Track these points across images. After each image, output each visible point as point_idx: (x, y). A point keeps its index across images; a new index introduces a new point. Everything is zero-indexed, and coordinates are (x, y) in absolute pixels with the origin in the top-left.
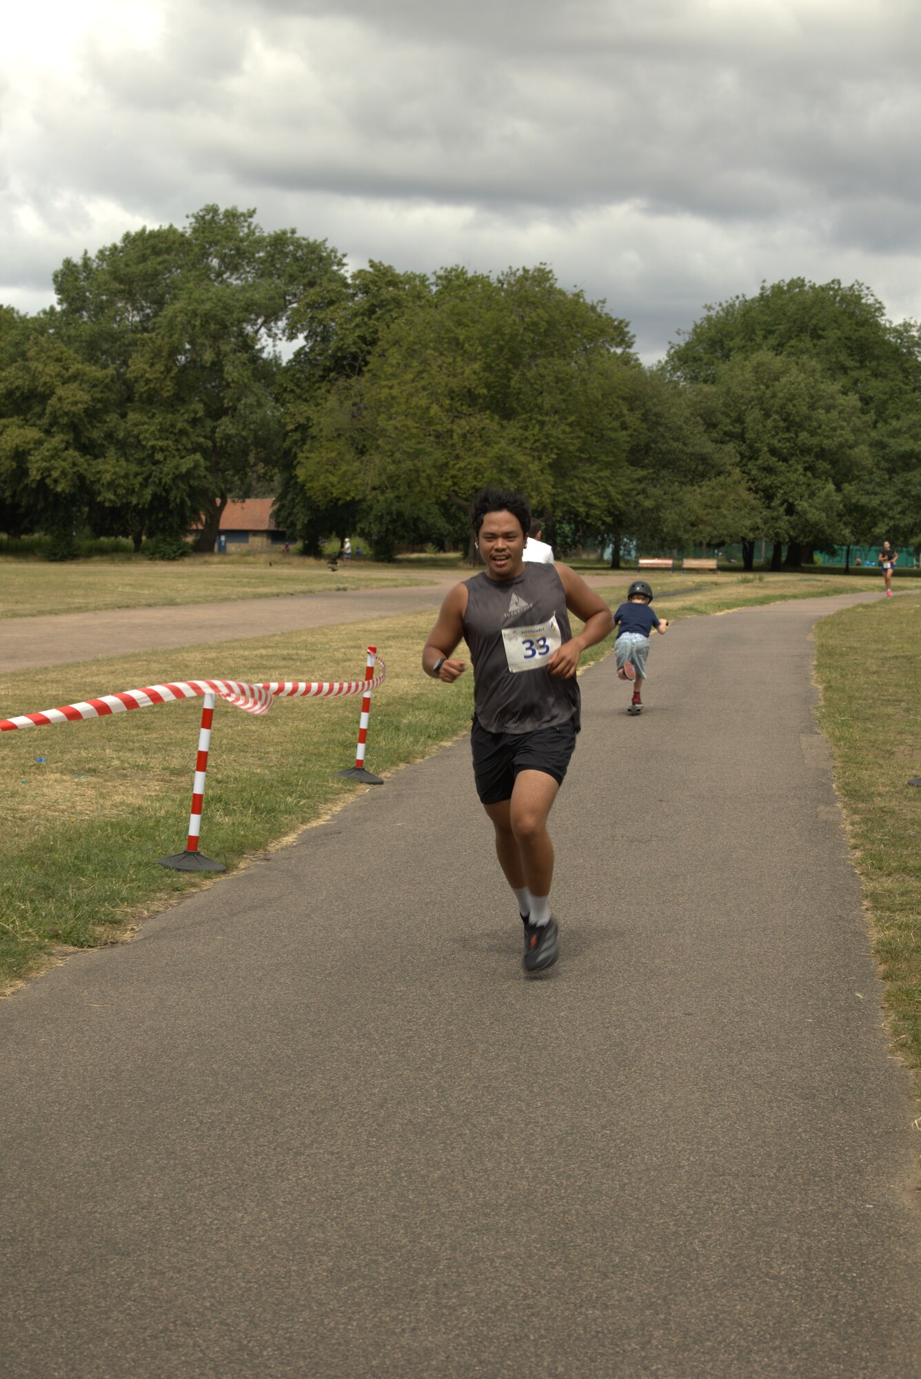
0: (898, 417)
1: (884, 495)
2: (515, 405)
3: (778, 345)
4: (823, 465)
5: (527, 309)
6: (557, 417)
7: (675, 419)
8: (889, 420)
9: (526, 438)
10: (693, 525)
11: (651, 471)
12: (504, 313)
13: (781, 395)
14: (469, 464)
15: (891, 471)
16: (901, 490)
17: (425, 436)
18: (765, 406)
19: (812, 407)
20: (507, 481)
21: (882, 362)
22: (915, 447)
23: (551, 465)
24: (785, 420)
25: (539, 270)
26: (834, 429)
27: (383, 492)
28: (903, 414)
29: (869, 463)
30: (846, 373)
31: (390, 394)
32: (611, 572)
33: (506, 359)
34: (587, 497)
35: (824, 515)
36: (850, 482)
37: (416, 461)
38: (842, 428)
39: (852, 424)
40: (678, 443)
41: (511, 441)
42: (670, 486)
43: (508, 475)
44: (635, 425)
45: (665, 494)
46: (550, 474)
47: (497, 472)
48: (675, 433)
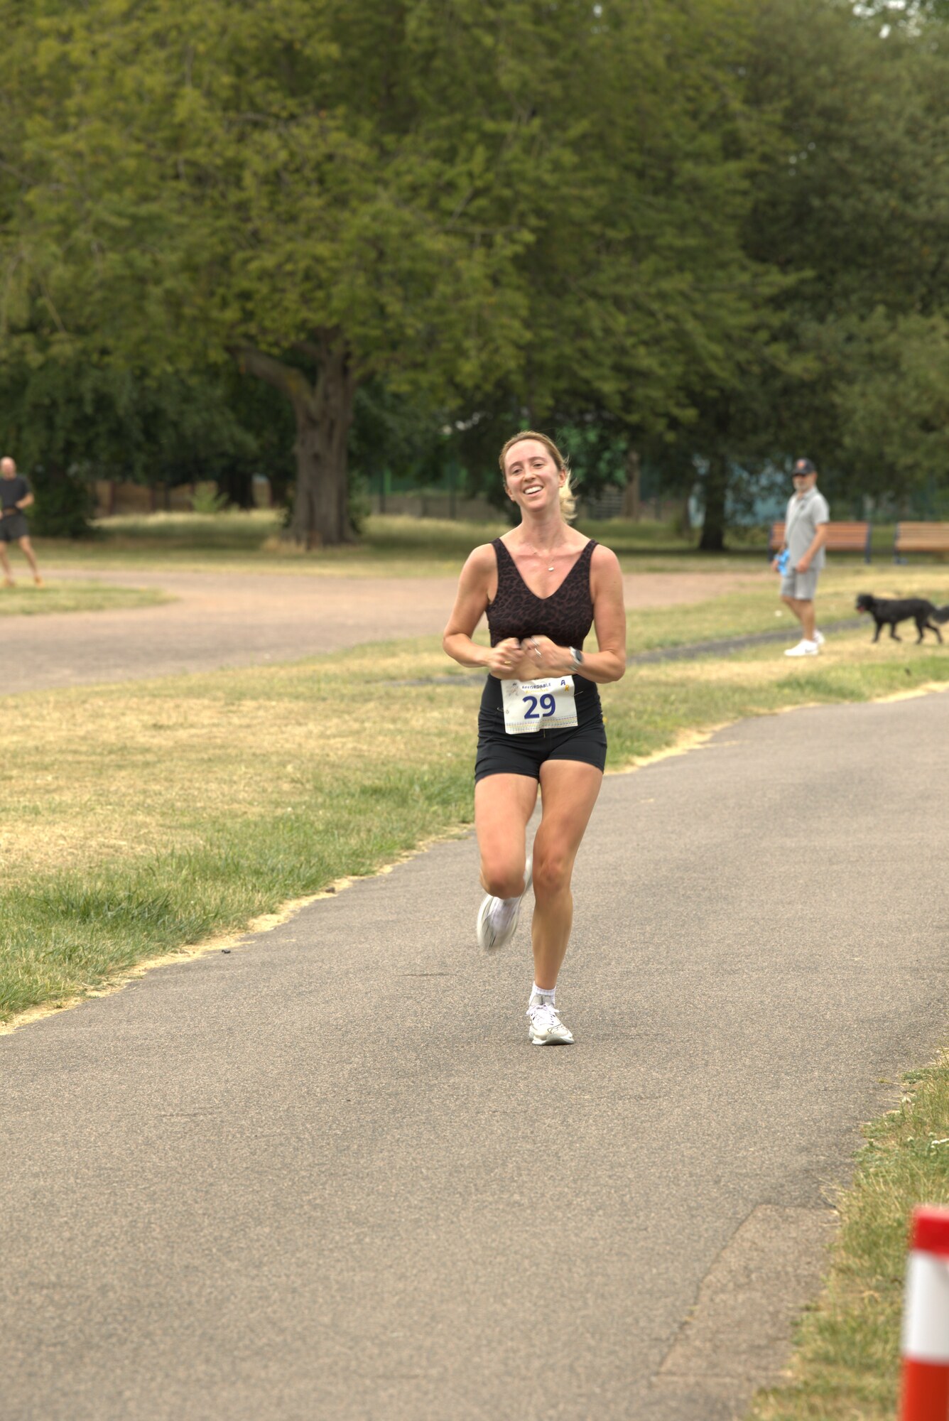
2: (416, 87)
6: (537, 122)
7: (881, 126)
9: (450, 187)
10: (926, 427)
11: (809, 273)
14: (290, 258)
17: (163, 177)
20: (394, 307)
23: (516, 259)
27: (44, 346)
31: (65, 64)
32: (692, 563)
34: (622, 351)
37: (135, 253)
40: (886, 193)
41: (407, 194)
42: (862, 318)
43: (399, 291)
44: (762, 142)
45: (850, 338)
46: (518, 288)
47: (369, 283)
48: (878, 165)
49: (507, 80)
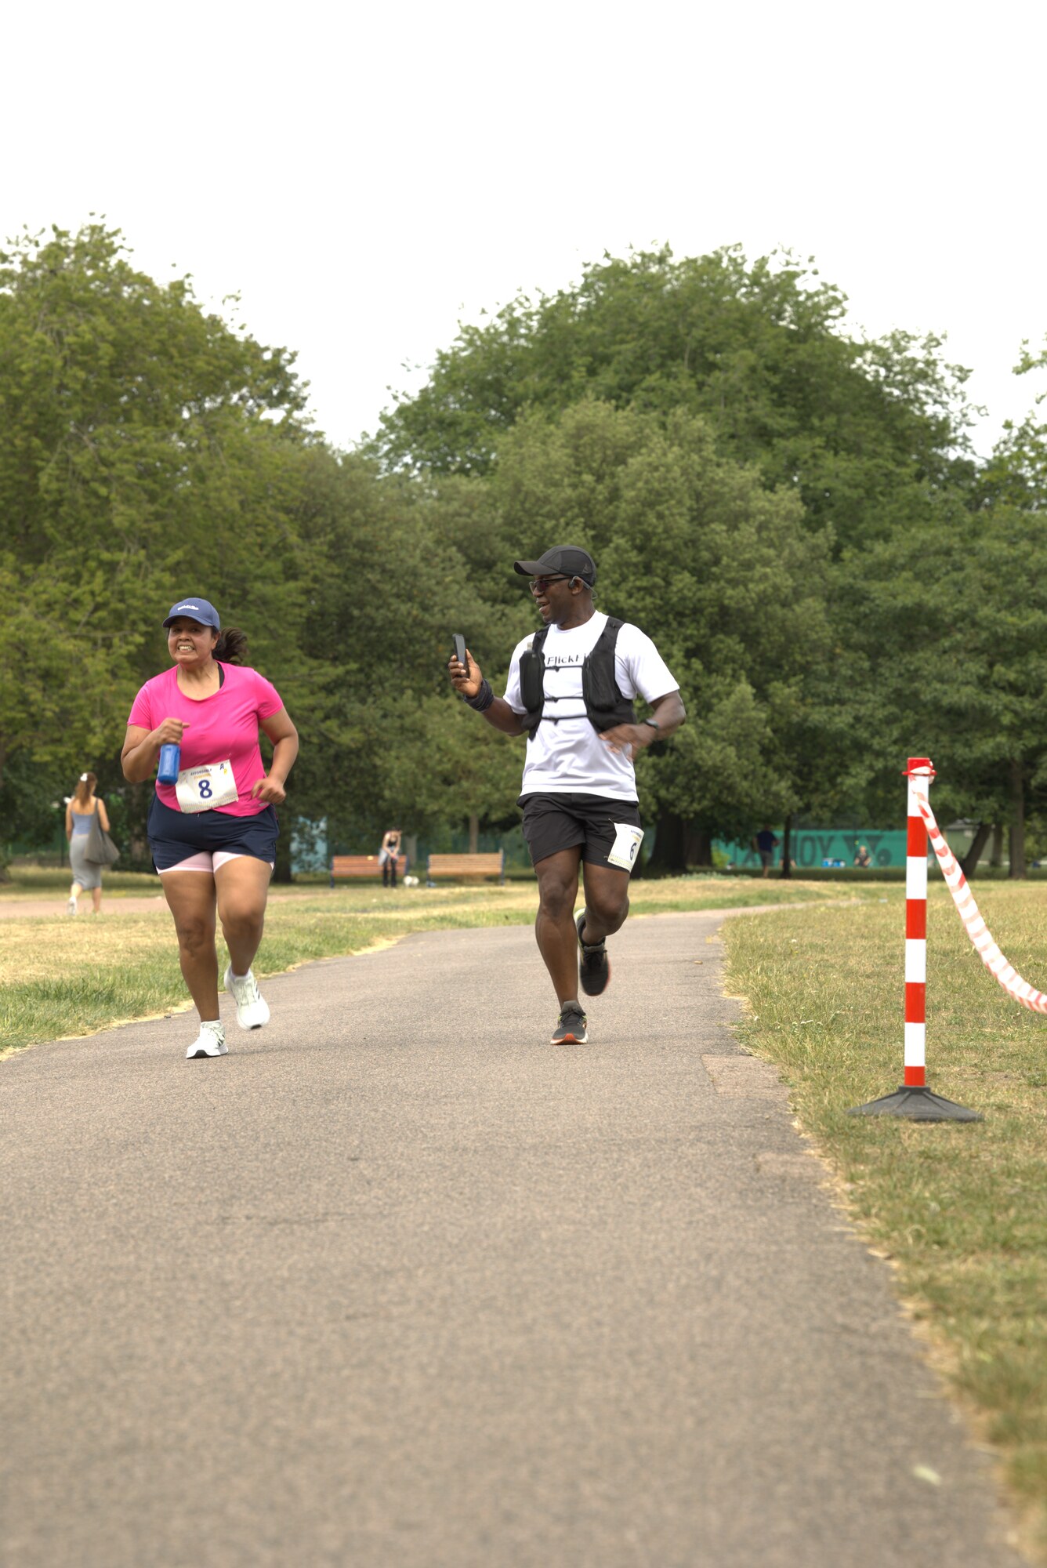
0: (886, 536)
1: (861, 703)
2: (48, 527)
3: (621, 388)
4: (731, 644)
5: (71, 317)
6: (142, 553)
7: (403, 554)
8: (868, 543)
9: (76, 603)
10: (447, 781)
11: (353, 666)
12: (18, 326)
13: (630, 494)
15: (875, 652)
16: (898, 692)
18: (596, 519)
19: (699, 518)
20: (36, 696)
21: (846, 416)
22: (926, 597)
23: (129, 657)
24: (641, 549)
25: (95, 230)
26: (748, 565)
28: (897, 528)
29: (826, 634)
30: (769, 444)
33: (25, 428)
35: (731, 751)
36: (785, 680)
38: (766, 562)
39: (786, 553)
40: (409, 605)
41: (43, 609)
42: (395, 700)
43: (40, 683)
44: (314, 567)
45: (385, 716)
46: (131, 679)
47: (15, 678)
48: (402, 584)
49: (118, 521)
